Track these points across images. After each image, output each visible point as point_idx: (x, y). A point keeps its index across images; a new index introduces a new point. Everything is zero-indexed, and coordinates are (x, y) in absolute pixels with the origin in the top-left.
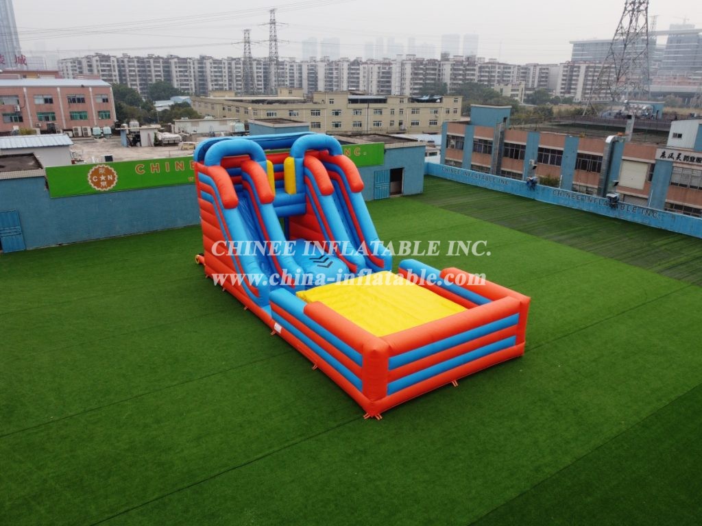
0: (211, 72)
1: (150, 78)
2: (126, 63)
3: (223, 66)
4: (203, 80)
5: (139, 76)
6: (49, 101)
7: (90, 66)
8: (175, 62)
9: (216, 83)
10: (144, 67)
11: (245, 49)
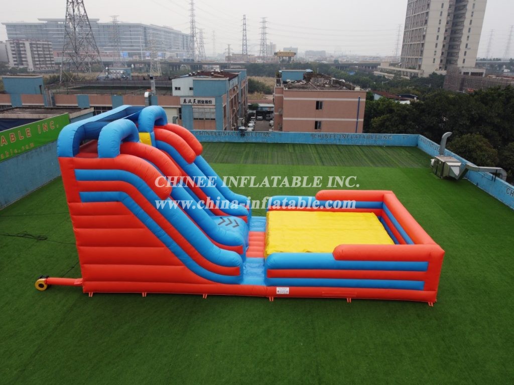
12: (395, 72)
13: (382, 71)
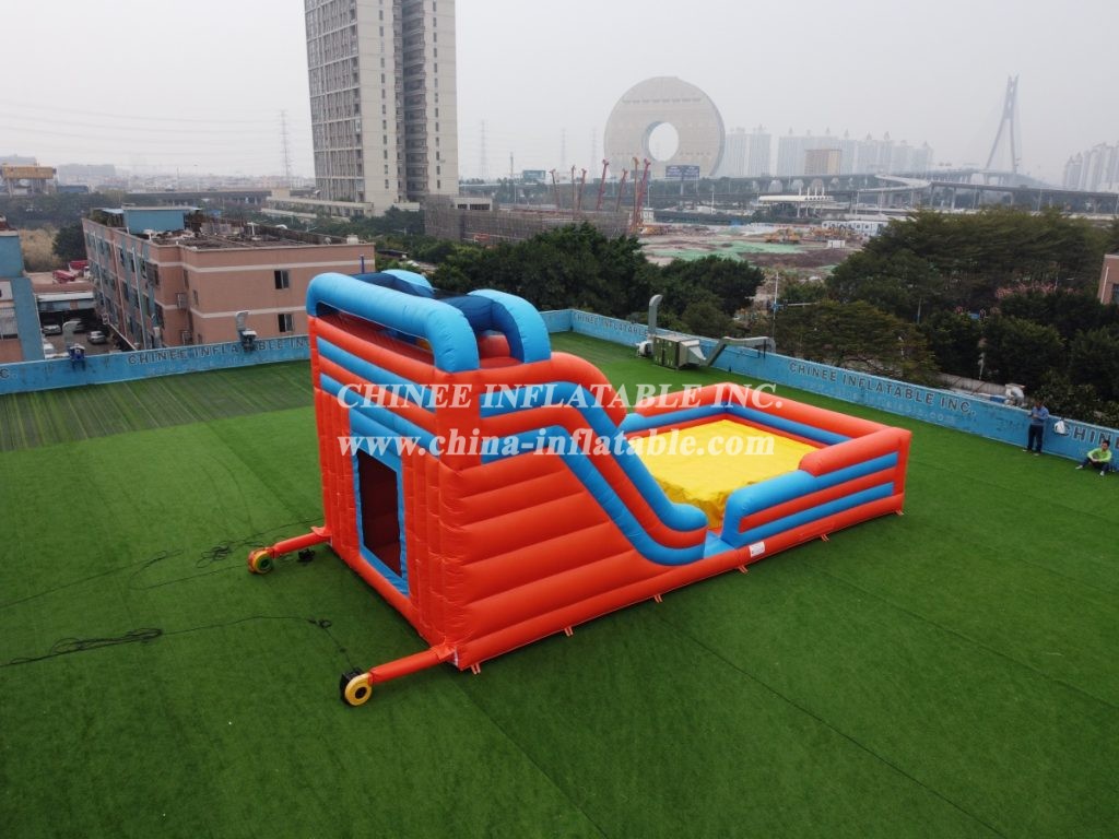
12: (312, 208)
13: (278, 207)
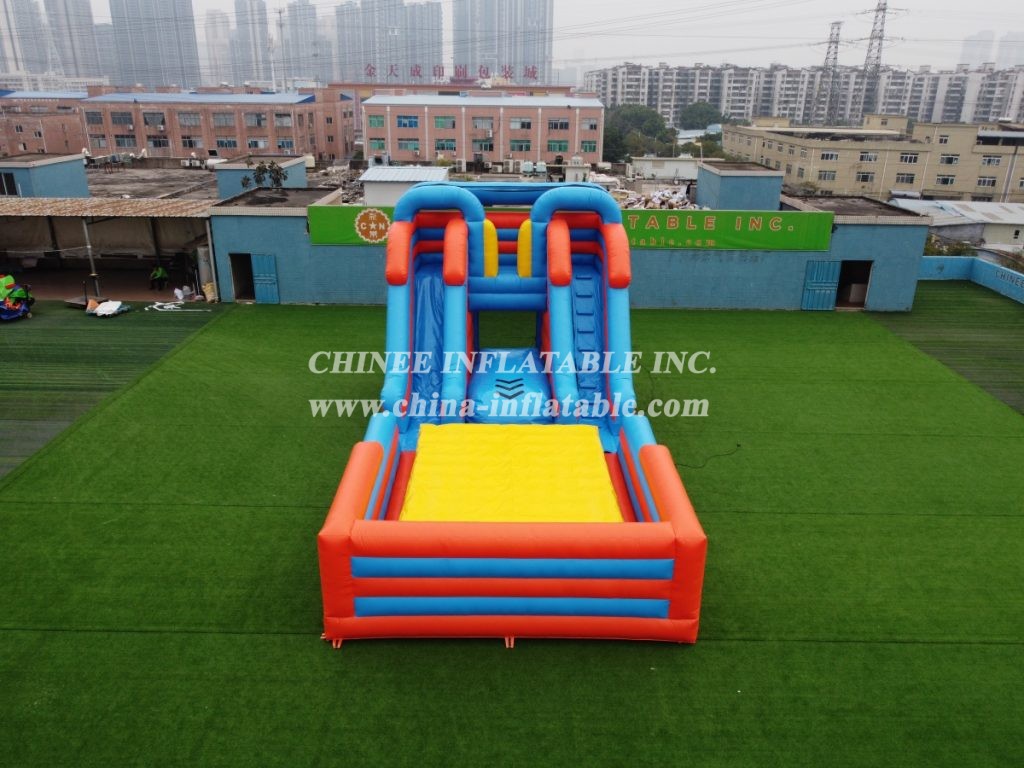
0: (782, 89)
1: (691, 97)
2: (661, 74)
3: (801, 79)
4: (767, 101)
5: (677, 93)
6: (526, 126)
7: (615, 80)
8: (730, 75)
9: (784, 106)
10: (686, 81)
11: (828, 53)
